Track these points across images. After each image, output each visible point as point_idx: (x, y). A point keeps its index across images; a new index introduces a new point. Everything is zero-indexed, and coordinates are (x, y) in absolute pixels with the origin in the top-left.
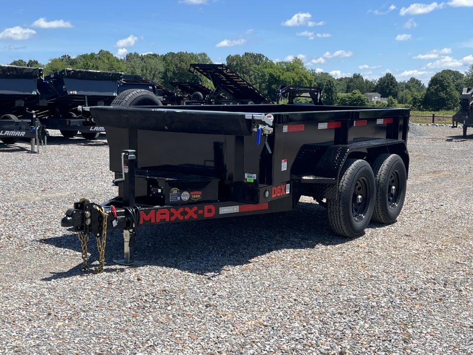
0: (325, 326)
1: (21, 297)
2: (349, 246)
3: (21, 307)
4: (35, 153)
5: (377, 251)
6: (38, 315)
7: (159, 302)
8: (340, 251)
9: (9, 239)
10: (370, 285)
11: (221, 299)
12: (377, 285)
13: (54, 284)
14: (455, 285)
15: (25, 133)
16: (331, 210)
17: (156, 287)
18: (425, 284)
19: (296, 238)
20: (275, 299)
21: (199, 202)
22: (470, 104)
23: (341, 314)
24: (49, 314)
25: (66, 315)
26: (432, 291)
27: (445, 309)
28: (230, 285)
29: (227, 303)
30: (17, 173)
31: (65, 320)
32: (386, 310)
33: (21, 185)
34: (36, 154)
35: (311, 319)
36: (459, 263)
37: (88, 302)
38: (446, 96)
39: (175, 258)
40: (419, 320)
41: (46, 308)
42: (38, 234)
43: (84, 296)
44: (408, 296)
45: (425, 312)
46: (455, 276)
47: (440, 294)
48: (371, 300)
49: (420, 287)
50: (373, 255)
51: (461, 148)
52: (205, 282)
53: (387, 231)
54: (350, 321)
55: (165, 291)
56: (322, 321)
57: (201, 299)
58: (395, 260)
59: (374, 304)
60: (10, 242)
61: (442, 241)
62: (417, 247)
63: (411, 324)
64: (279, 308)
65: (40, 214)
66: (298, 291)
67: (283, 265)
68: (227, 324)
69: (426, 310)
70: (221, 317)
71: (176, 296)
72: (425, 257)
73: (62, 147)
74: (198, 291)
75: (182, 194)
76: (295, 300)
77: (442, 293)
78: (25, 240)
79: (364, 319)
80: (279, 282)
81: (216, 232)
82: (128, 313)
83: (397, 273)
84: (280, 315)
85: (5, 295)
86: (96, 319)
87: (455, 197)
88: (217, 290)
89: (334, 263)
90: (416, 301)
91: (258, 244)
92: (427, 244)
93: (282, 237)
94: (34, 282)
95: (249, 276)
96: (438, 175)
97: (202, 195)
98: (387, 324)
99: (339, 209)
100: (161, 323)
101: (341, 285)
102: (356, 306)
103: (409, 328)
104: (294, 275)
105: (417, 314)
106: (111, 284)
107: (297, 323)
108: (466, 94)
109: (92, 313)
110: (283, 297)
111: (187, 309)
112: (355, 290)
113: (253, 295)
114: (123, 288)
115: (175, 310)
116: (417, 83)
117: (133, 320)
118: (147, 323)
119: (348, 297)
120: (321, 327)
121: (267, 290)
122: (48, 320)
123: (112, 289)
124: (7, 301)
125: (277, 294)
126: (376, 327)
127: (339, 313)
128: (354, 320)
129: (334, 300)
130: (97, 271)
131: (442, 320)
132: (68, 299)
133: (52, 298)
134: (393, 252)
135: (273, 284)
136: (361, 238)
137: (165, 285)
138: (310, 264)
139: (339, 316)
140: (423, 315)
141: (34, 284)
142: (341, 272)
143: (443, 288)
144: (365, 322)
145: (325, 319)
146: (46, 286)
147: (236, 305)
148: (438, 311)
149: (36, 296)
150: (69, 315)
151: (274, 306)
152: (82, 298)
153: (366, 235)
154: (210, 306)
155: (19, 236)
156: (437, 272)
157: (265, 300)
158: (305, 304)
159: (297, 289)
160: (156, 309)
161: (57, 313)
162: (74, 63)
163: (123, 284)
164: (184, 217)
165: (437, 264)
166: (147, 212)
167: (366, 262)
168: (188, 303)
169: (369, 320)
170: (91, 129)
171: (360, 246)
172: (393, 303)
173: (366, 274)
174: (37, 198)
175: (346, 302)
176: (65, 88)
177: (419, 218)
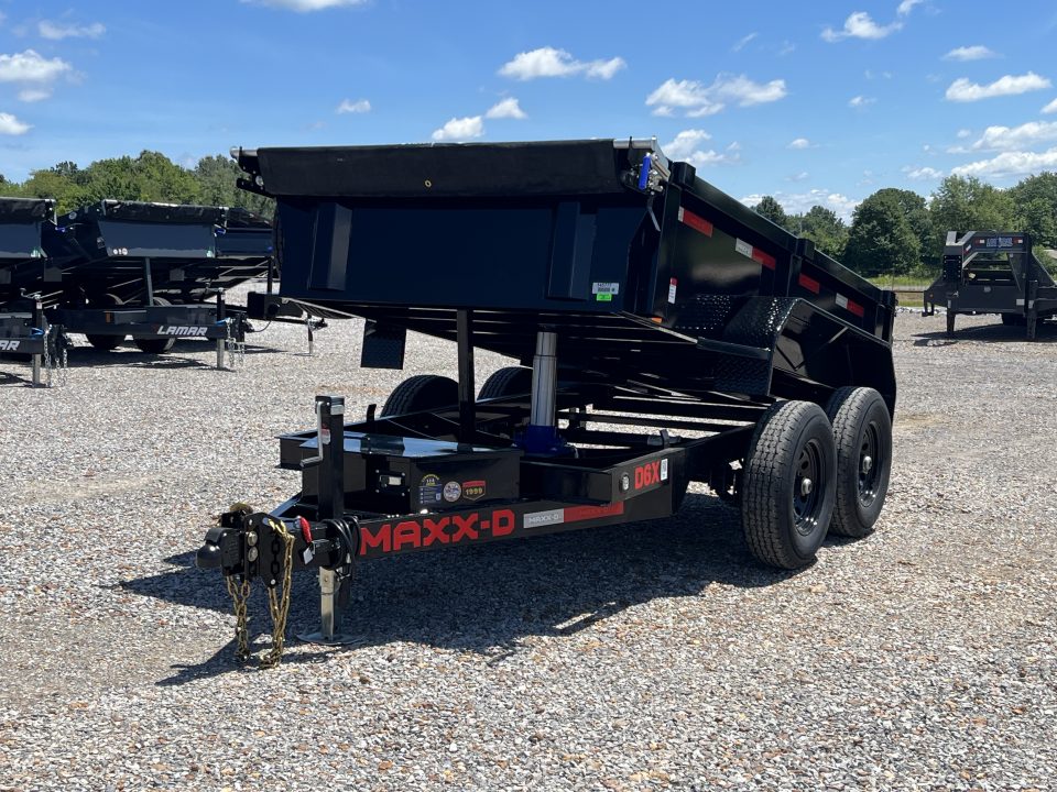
0: (803, 779)
1: (116, 730)
2: (790, 590)
3: (125, 753)
4: (43, 386)
5: (851, 600)
6: (170, 772)
7: (425, 734)
8: (774, 603)
9: (46, 592)
10: (865, 681)
11: (557, 723)
12: (879, 681)
13: (180, 697)
14: (1042, 676)
15: (18, 343)
16: (749, 507)
17: (405, 697)
18: (980, 675)
19: (673, 575)
20: (674, 720)
21: (481, 504)
22: (964, 265)
23: (827, 750)
24: (195, 769)
25: (231, 770)
26: (998, 690)
27: (1039, 731)
28: (566, 687)
29: (573, 730)
30: (16, 435)
31: (232, 782)
32: (918, 738)
33: (34, 464)
34: (46, 391)
35: (767, 764)
36: (1032, 624)
37: (270, 738)
38: (890, 246)
39: (426, 628)
40: (994, 760)
41: (180, 754)
42: (107, 577)
43: (256, 723)
44: (953, 705)
45: (1000, 739)
46: (1034, 654)
47: (1016, 696)
48: (878, 714)
49: (970, 681)
50: (846, 610)
51: (950, 362)
52: (509, 683)
53: (859, 553)
54: (852, 767)
55: (430, 706)
56: (793, 768)
57: (513, 724)
58: (896, 621)
59: (888, 724)
60: (50, 599)
61: (981, 575)
62: (932, 590)
63: (980, 768)
64: (690, 740)
65: (97, 531)
66: (716, 698)
67: (662, 639)
68: (591, 781)
69: (1001, 736)
70: (573, 766)
71: (456, 717)
72: (958, 611)
73: (99, 371)
74: (501, 705)
75: (446, 488)
76: (717, 720)
77: (1021, 696)
78: (82, 594)
79: (878, 760)
80: (666, 679)
81: (496, 564)
82: (366, 762)
83: (910, 652)
84: (698, 757)
85: (80, 726)
86: (302, 779)
87: (975, 472)
88: (540, 702)
89: (769, 631)
90: (975, 716)
91: (596, 591)
92: (952, 581)
93: (641, 573)
94: (136, 694)
95: (599, 666)
96: (923, 423)
97: (487, 488)
98: (931, 771)
99: (767, 504)
100: (447, 782)
101: (802, 683)
102: (851, 730)
103: (979, 778)
104: (694, 661)
105: (986, 746)
106: (306, 692)
107: (739, 775)
108: (954, 244)
109: (286, 763)
110: (689, 715)
111: (491, 747)
112: (838, 694)
113: (622, 710)
114: (336, 702)
115: (465, 751)
116: (826, 218)
117: (384, 778)
118: (415, 784)
119: (827, 708)
120: (794, 782)
121: (648, 698)
122: (196, 783)
123: (312, 704)
124: (90, 741)
125: (673, 707)
126: (910, 779)
127: (822, 748)
128: (859, 764)
129: (800, 719)
130: (267, 663)
131: (1042, 756)
132: (224, 732)
133: (186, 729)
134: (887, 603)
135: (656, 683)
136: (809, 571)
137: (424, 691)
138: (720, 634)
139: (823, 754)
140: (998, 746)
141: (135, 699)
142: (792, 653)
143: (1020, 683)
144: (884, 767)
145: (798, 762)
146: (164, 702)
147: (595, 736)
148: (1027, 738)
149: (150, 727)
150: (238, 770)
151: (678, 737)
152: (252, 728)
153: (818, 565)
154: (539, 740)
155: (67, 584)
156: (994, 647)
157: (652, 722)
158: (740, 730)
159: (712, 693)
160: (423, 749)
161: (209, 766)
162: (84, 179)
163: (332, 693)
164: (451, 538)
165: (988, 628)
166: (374, 530)
167: (836, 627)
168: (488, 735)
169: (890, 762)
170: (160, 332)
171: (814, 590)
172: (928, 722)
173: (846, 654)
174: (78, 494)
175: (826, 722)
176: (103, 243)
177: (916, 522)
